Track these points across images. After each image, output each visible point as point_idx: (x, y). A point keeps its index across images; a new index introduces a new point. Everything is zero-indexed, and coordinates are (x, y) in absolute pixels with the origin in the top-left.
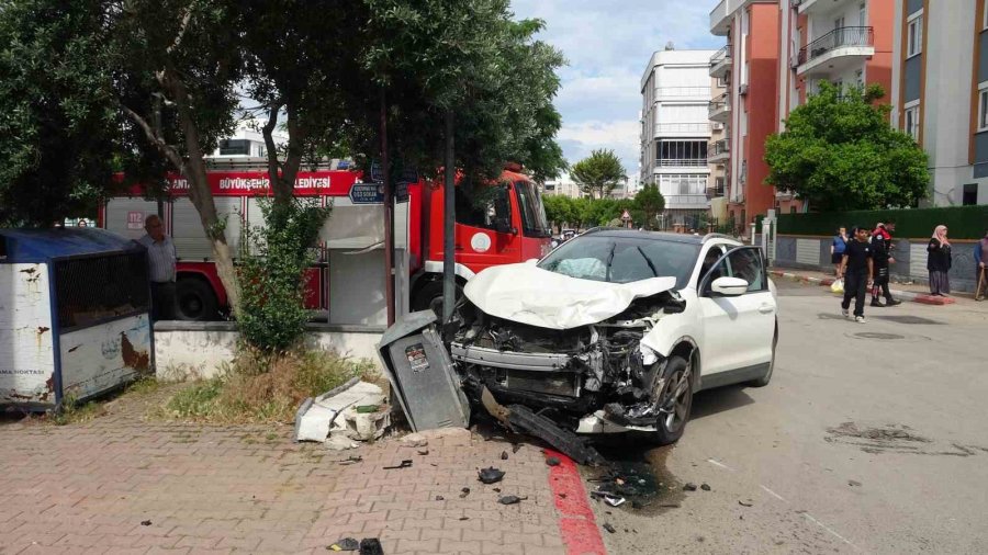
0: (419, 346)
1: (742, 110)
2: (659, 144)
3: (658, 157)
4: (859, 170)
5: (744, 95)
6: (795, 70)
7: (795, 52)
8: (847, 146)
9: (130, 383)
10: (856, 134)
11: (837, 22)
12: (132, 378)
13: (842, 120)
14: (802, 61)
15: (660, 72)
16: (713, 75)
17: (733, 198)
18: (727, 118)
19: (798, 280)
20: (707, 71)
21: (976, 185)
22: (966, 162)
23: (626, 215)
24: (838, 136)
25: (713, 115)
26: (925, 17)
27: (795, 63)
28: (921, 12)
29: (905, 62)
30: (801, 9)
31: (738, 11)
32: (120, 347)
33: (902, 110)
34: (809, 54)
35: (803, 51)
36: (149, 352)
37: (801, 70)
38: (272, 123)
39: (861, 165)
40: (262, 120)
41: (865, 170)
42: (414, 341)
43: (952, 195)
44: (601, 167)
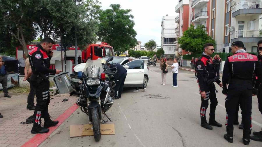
0: (60, 78)
1: (182, 31)
2: (164, 38)
3: (164, 41)
4: (198, 45)
5: (182, 27)
6: (192, 21)
7: (192, 17)
8: (196, 39)
9: (13, 87)
10: (198, 36)
11: (201, 10)
12: (13, 86)
13: (194, 33)
14: (193, 19)
15: (165, 21)
16: (176, 22)
17: (179, 51)
18: (178, 32)
19: (184, 70)
20: (174, 21)
21: (225, 48)
22: (223, 43)
23: (155, 55)
24: (194, 37)
25: (176, 31)
26: (215, 9)
27: (192, 19)
28: (214, 8)
29: (212, 20)
30: (193, 7)
31: (181, 7)
32: (10, 80)
33: (211, 31)
34: (195, 17)
35: (194, 17)
36: (18, 81)
37: (193, 21)
38: (42, 35)
39: (198, 44)
40: (41, 34)
41: (199, 45)
42: (59, 77)
43: (221, 51)
44: (151, 44)
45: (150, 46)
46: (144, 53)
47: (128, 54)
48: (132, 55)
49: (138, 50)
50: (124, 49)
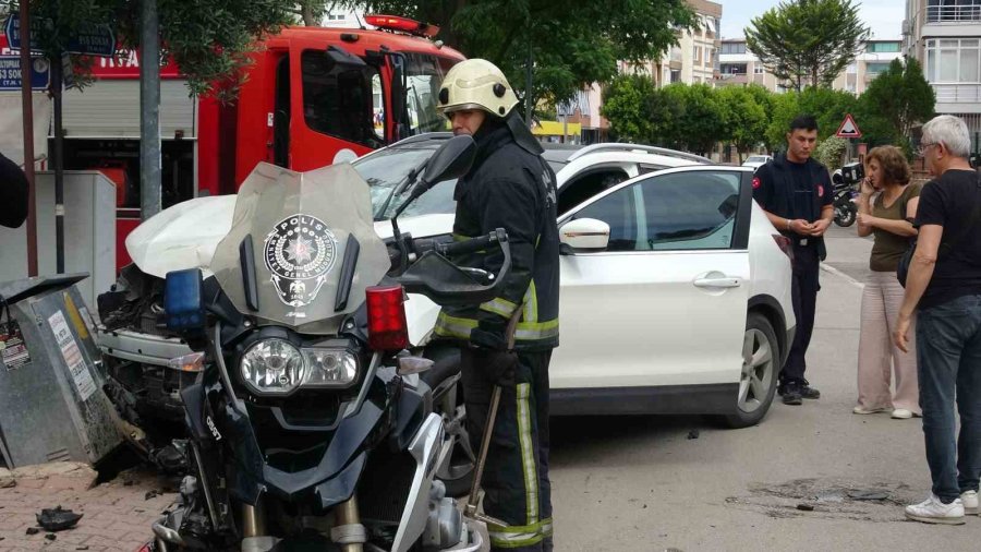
23: (848, 126)
45: (799, 40)
46: (750, 103)
47: (604, 113)
48: (636, 121)
49: (688, 79)
50: (565, 71)
